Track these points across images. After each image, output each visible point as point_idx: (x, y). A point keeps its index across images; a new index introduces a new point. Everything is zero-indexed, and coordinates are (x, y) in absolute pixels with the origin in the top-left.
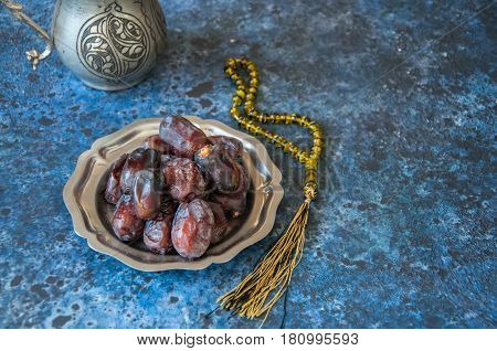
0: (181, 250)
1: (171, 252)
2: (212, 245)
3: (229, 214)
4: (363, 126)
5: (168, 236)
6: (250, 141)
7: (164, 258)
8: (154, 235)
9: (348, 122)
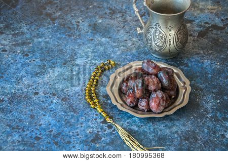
0: (153, 110)
1: (150, 111)
2: (165, 108)
3: (170, 97)
4: (183, 138)
5: (148, 104)
6: (176, 69)
7: (146, 113)
8: (143, 104)
9: (176, 136)
